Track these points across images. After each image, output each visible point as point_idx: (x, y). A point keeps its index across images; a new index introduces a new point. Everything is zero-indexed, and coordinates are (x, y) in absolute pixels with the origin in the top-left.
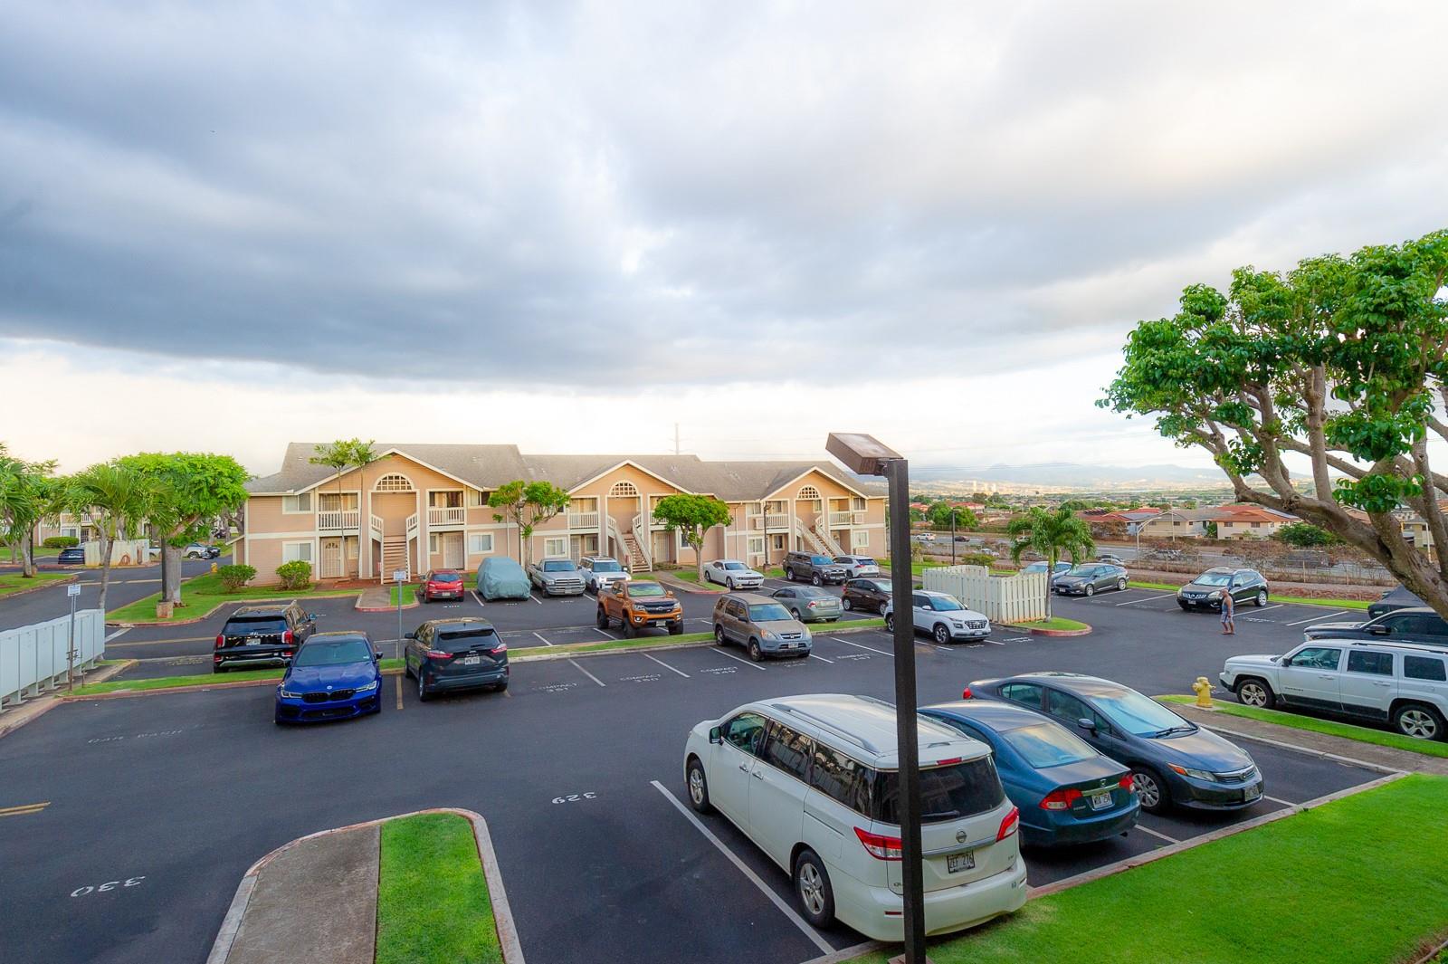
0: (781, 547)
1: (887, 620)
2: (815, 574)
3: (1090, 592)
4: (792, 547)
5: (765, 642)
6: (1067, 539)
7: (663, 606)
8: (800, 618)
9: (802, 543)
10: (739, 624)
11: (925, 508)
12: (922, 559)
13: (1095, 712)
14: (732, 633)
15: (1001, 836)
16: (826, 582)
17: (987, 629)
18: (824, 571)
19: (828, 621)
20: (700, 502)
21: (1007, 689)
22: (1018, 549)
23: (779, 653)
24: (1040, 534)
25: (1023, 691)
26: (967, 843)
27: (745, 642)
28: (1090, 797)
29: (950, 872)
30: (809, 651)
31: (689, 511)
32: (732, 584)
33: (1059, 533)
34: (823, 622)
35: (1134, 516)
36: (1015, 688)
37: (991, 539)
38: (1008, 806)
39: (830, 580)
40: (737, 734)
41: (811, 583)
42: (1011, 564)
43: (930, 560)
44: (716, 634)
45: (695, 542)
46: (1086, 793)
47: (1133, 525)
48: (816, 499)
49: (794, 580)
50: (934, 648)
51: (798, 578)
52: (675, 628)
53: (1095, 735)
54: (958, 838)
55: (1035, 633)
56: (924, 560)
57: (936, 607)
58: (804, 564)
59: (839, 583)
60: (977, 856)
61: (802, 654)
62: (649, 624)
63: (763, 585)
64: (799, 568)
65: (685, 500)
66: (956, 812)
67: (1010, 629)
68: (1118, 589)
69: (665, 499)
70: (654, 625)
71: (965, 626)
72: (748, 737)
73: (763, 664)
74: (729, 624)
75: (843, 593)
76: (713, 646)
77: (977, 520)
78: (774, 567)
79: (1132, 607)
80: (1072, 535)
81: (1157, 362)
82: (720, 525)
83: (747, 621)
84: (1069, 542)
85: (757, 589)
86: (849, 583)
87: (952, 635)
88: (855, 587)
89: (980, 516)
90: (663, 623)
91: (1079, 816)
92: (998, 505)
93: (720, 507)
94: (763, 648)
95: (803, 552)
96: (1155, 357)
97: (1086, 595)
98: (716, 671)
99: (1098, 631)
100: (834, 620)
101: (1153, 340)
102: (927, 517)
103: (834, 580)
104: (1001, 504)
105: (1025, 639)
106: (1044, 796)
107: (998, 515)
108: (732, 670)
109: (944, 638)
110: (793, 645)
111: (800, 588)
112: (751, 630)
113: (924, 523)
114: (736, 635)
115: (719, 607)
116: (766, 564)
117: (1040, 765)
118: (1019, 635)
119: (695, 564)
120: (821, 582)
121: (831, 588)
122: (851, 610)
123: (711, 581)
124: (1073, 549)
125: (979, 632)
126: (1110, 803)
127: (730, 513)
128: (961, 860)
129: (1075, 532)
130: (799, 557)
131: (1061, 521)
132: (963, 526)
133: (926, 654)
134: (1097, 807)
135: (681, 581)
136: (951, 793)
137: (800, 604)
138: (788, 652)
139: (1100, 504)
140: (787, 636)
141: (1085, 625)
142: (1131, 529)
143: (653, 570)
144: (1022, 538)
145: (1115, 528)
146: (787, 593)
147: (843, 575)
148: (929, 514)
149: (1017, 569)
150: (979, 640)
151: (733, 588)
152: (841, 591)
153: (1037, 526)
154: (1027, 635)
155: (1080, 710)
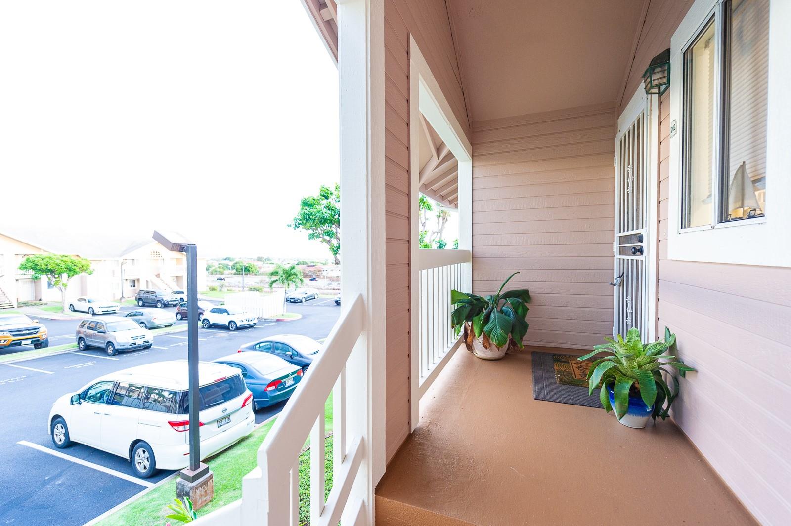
0: (134, 286)
1: (203, 323)
2: (158, 301)
3: (303, 300)
4: (143, 286)
5: (118, 344)
6: (293, 278)
7: (28, 330)
8: (146, 327)
9: (150, 283)
10: (99, 335)
11: (231, 264)
12: (226, 290)
13: (293, 349)
14: (93, 342)
15: (244, 406)
16: (166, 305)
17: (256, 321)
18: (164, 299)
19: (166, 327)
20: (65, 259)
21: (258, 346)
22: (272, 284)
23: (129, 349)
24: (282, 276)
25: (265, 346)
26: (227, 412)
27: (103, 346)
28: (285, 382)
29: (218, 427)
30: (151, 345)
31: (55, 265)
32: (93, 311)
33: (290, 276)
34: (162, 328)
35: (325, 267)
36: (261, 345)
37: (264, 279)
38: (248, 393)
39: (169, 304)
40: (93, 396)
41: (156, 307)
42: (269, 290)
43: (231, 291)
44: (78, 344)
45: (60, 285)
46: (283, 381)
47: (325, 271)
48: (160, 258)
49: (143, 306)
50: (228, 333)
51: (146, 304)
52: (38, 344)
53: (292, 358)
54: (223, 412)
55: (278, 320)
56: (228, 290)
57: (230, 313)
58: (150, 296)
59: (175, 305)
60: (232, 417)
61: (147, 347)
62: (14, 344)
63: (120, 310)
64: (147, 298)
65: (50, 258)
66: (222, 401)
67: (267, 320)
68: (315, 298)
69: (31, 256)
70: (20, 344)
71: (245, 321)
72: (102, 396)
73: (117, 356)
74: (90, 336)
75: (177, 311)
76: (76, 352)
77: (258, 269)
78: (128, 299)
79: (319, 306)
80: (295, 276)
81: (307, 213)
82: (83, 274)
83: (104, 333)
84: (294, 279)
85: (115, 313)
86: (181, 305)
87: (238, 326)
88: (184, 307)
89: (260, 268)
90: (29, 342)
91: (280, 390)
92: (269, 262)
93: (83, 263)
94: (117, 347)
95: (150, 289)
96: (307, 210)
97: (302, 302)
98: (78, 366)
99: (304, 317)
100: (170, 326)
101: (307, 204)
102: (232, 268)
103: (171, 304)
104: (271, 262)
105: (273, 324)
106: (266, 386)
107: (269, 267)
108: (91, 363)
109: (234, 328)
110: (140, 342)
111: (146, 310)
112: (108, 337)
113: (230, 271)
114: (96, 342)
115: (82, 327)
116: (122, 297)
117: (265, 374)
118: (271, 322)
119: (61, 301)
120: (163, 306)
121: (170, 309)
122: (181, 319)
123: (75, 311)
124: (295, 282)
125: (251, 323)
126: (293, 383)
127: (92, 267)
128: (224, 421)
129: (296, 275)
130: (148, 292)
131: (291, 270)
132: (251, 272)
133: (224, 337)
134: (287, 385)
135: (46, 312)
136: (223, 394)
137: (146, 319)
138: (136, 347)
139: (313, 262)
140: (135, 338)
141: (298, 314)
142: (324, 273)
143: (18, 307)
144: (274, 278)
145: (318, 272)
146: (137, 314)
147: (178, 300)
148: (233, 267)
149: (272, 292)
150: (252, 327)
151: (94, 314)
152: (176, 310)
153: (280, 272)
154: (275, 322)
155: (288, 349)
